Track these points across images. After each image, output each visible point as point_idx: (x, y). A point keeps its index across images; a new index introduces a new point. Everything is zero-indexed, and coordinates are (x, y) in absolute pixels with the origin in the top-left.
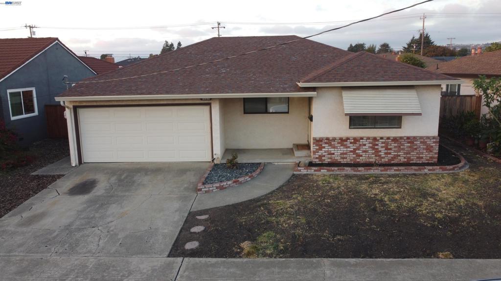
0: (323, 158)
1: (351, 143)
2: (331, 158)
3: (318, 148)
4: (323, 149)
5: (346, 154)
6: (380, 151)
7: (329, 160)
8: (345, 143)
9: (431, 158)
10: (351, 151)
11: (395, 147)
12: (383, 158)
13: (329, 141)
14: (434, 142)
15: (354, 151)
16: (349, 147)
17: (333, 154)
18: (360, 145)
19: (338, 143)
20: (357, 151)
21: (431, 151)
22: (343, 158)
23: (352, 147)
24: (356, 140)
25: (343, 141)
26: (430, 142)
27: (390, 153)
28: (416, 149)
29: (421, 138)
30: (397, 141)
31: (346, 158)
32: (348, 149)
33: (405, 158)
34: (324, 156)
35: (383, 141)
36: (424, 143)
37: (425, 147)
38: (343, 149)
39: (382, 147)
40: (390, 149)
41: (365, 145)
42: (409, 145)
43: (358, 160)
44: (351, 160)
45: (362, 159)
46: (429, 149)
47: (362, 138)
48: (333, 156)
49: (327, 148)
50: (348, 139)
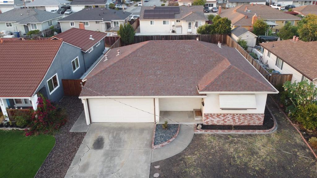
0: (208, 123)
1: (222, 116)
2: (212, 123)
3: (206, 118)
4: (209, 119)
5: (219, 121)
6: (236, 120)
7: (211, 124)
8: (219, 116)
9: (260, 123)
10: (222, 120)
11: (243, 118)
12: (237, 123)
13: (211, 115)
14: (262, 117)
15: (223, 120)
16: (221, 118)
17: (214, 121)
18: (226, 117)
19: (216, 116)
20: (225, 120)
21: (260, 120)
22: (218, 123)
23: (223, 118)
24: (224, 115)
25: (218, 116)
26: (260, 116)
27: (240, 121)
28: (253, 119)
29: (256, 114)
30: (244, 116)
31: (219, 123)
32: (221, 119)
33: (247, 123)
34: (209, 122)
35: (238, 116)
36: (257, 117)
37: (257, 118)
38: (218, 119)
39: (237, 118)
40: (241, 119)
41: (229, 117)
42: (250, 118)
43: (225, 124)
44: (222, 124)
45: (227, 124)
46: (259, 119)
47: (227, 114)
48: (213, 122)
49: (210, 118)
50: (221, 114)
